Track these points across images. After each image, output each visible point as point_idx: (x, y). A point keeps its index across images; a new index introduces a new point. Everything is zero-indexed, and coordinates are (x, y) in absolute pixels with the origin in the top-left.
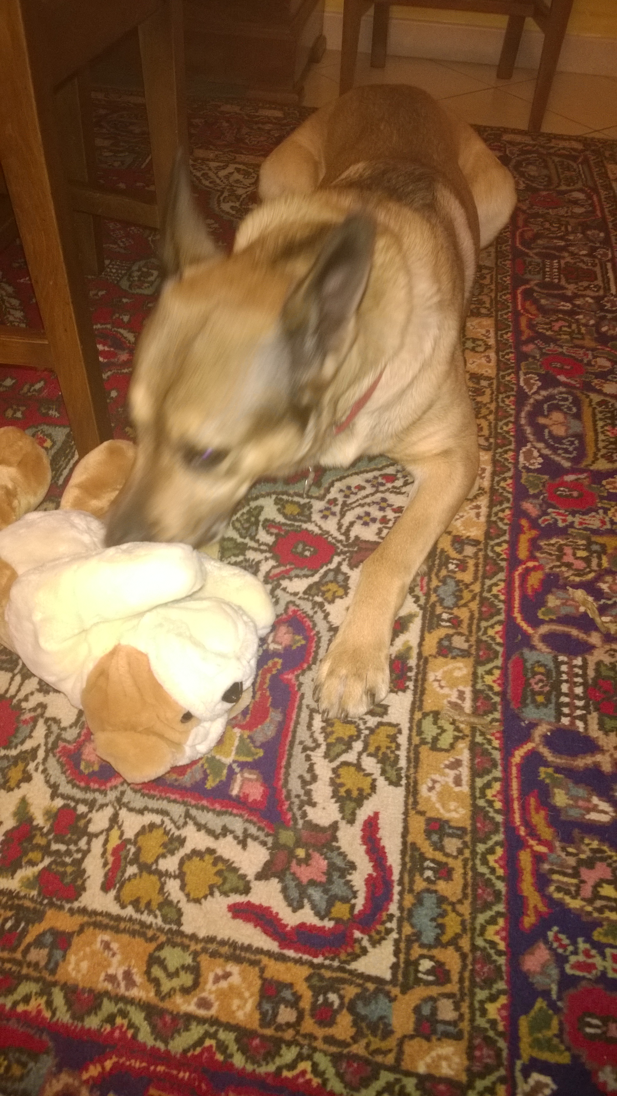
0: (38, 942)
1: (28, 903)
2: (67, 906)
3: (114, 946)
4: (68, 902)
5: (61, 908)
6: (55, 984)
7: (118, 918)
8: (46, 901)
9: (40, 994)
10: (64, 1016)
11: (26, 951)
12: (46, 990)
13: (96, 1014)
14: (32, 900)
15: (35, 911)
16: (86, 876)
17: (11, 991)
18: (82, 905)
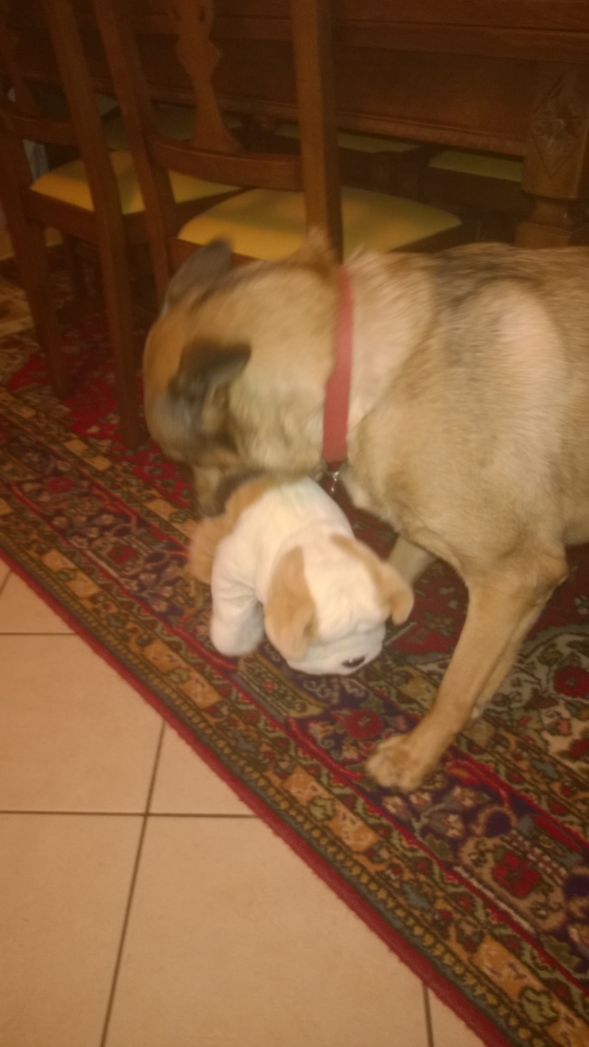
0: (584, 801)
1: (580, 779)
11: (576, 802)
15: (584, 785)
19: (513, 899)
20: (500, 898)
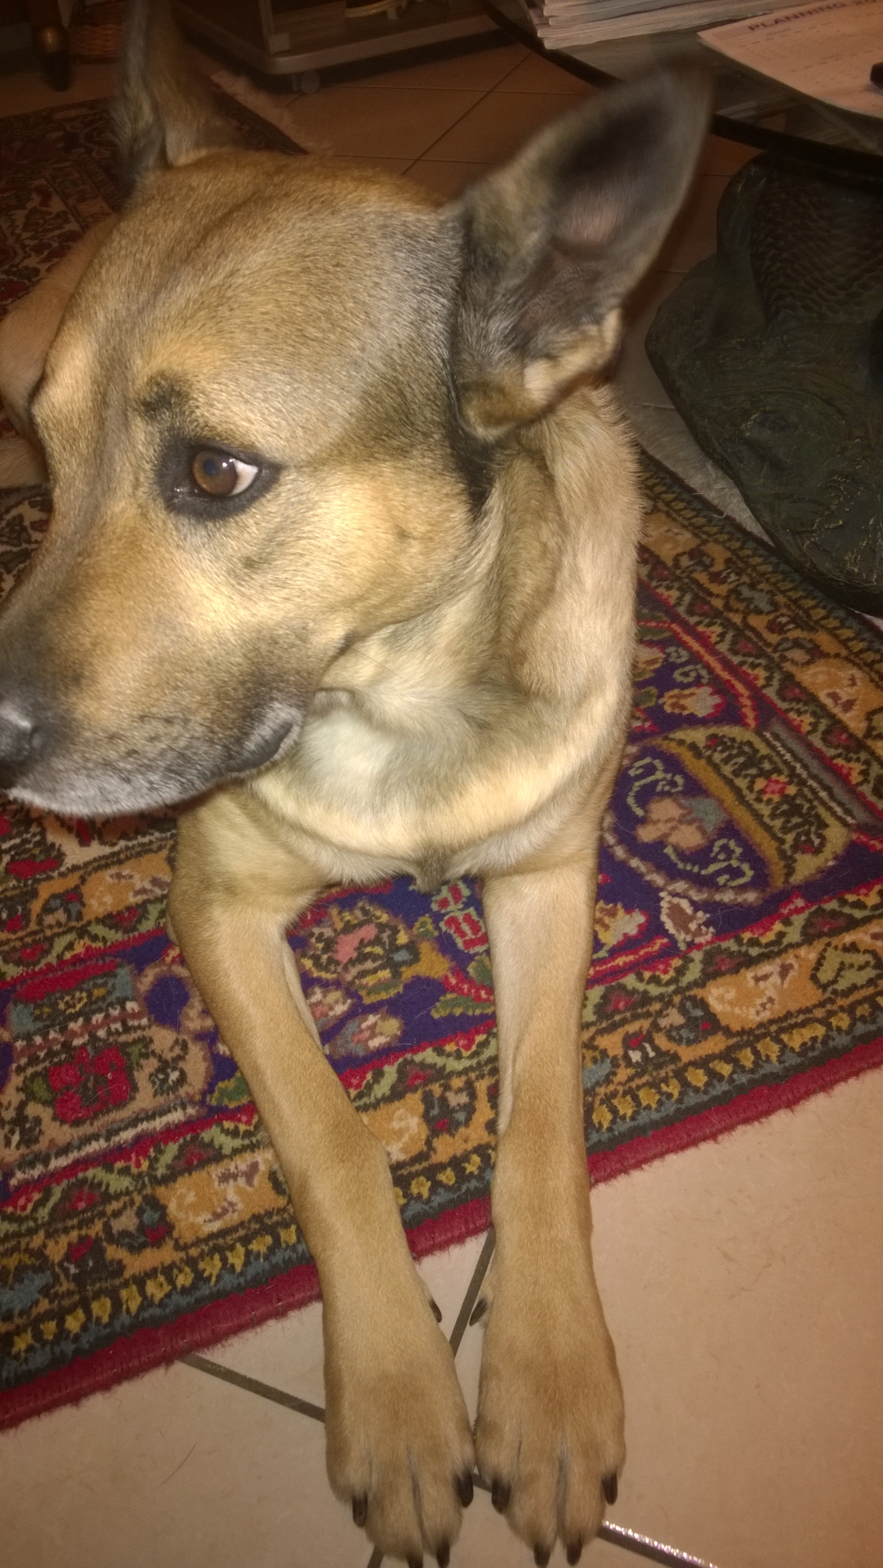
0: (47, 909)
1: (12, 893)
2: (55, 874)
3: (125, 873)
4: (54, 871)
5: (50, 878)
6: (89, 923)
7: (113, 854)
8: (30, 882)
9: (81, 936)
10: (114, 936)
11: (40, 921)
12: (82, 932)
13: (148, 919)
14: (14, 888)
15: (26, 893)
16: (57, 846)
17: (47, 952)
18: (69, 865)
19: (126, 1113)
20: (110, 1133)
